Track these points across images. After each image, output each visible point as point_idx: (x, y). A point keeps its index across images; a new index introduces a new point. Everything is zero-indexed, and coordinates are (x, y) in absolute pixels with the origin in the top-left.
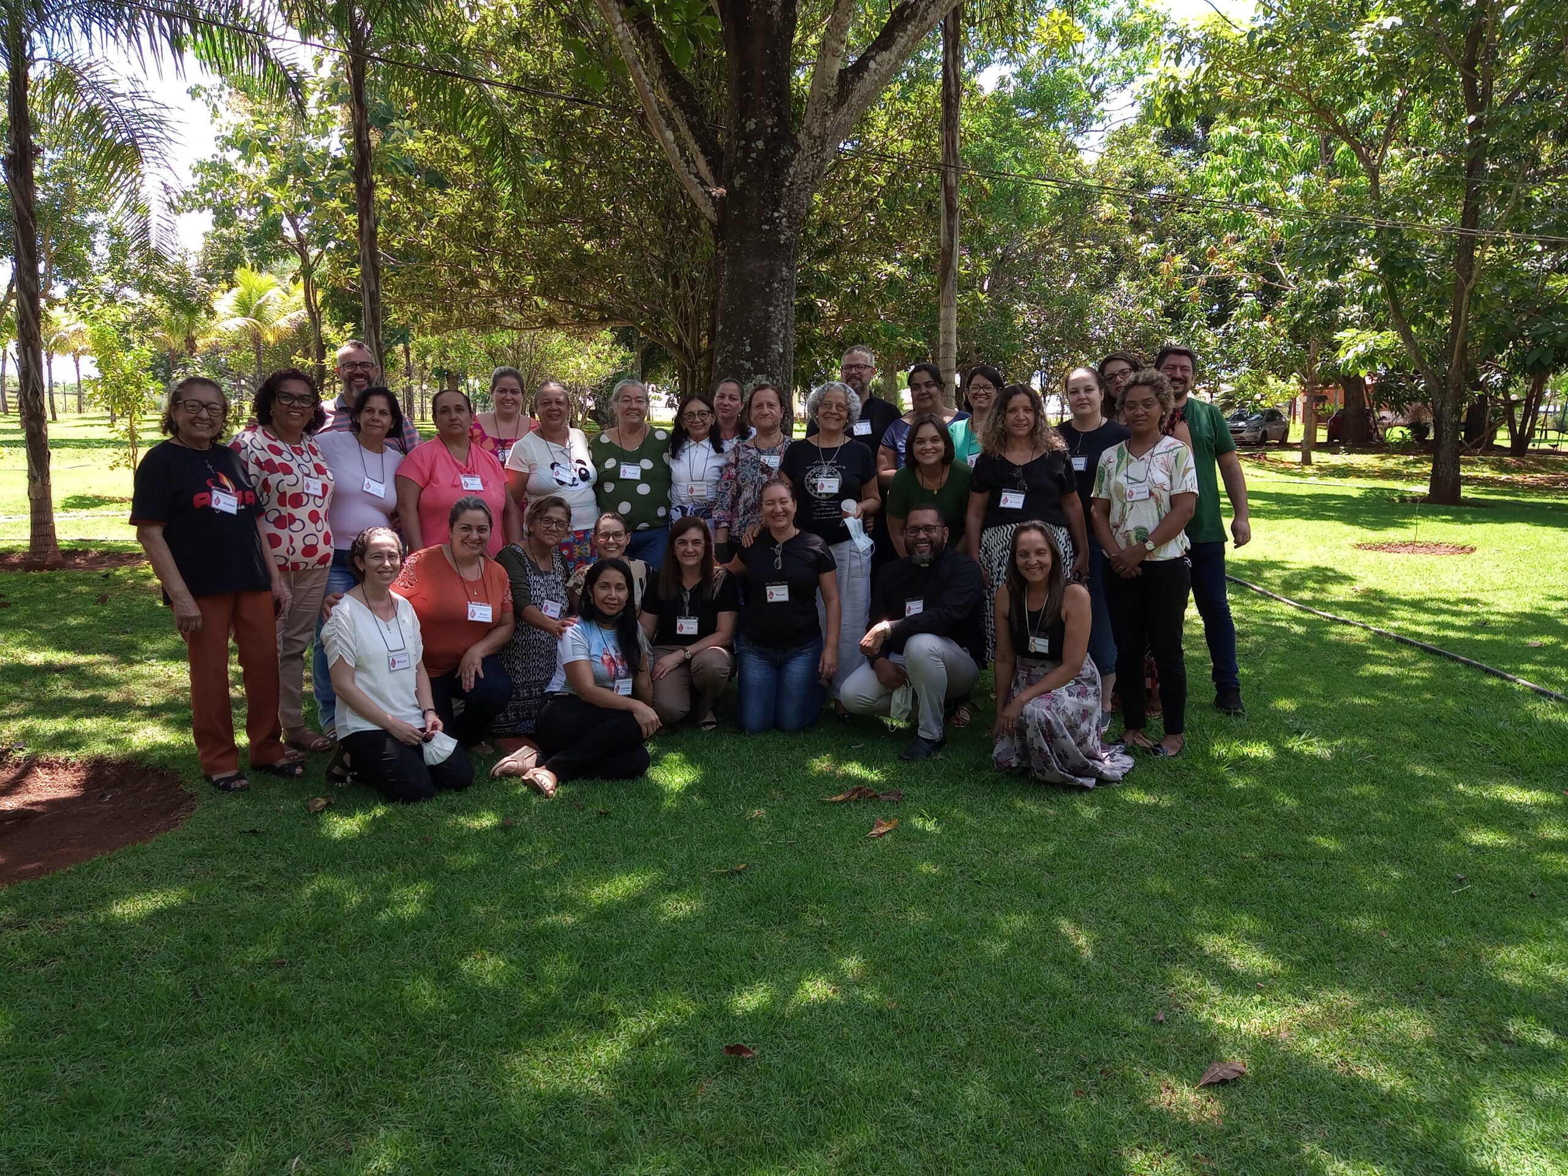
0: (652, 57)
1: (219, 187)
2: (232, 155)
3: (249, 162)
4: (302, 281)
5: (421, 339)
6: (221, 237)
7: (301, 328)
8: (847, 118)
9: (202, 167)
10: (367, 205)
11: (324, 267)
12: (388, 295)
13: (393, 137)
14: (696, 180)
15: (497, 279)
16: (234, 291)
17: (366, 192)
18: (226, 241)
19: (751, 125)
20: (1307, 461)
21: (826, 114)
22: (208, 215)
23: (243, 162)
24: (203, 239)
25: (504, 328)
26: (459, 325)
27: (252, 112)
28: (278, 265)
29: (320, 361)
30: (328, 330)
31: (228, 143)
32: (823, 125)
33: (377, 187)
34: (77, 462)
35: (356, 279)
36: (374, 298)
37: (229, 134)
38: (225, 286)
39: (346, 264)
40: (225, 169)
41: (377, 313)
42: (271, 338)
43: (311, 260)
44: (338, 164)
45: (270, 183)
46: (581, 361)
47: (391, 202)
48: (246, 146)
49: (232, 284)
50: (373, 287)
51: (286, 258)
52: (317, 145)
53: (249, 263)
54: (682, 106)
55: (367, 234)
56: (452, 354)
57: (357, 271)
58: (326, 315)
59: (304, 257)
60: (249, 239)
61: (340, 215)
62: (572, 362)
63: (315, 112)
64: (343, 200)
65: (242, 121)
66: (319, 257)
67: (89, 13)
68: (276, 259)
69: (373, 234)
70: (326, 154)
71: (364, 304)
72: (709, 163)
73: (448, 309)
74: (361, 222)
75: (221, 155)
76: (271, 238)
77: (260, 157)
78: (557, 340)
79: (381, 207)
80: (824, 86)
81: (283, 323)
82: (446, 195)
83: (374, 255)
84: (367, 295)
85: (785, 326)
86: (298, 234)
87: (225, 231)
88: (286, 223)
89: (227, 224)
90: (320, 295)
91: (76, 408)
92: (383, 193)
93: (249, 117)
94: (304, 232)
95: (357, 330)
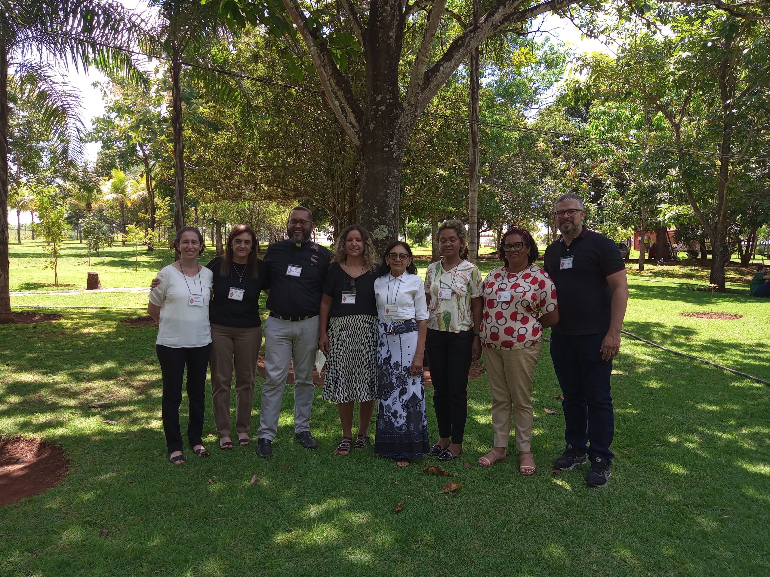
0: (327, 65)
1: (105, 130)
2: (113, 115)
3: (121, 118)
4: (145, 176)
5: (204, 205)
6: (105, 154)
7: (144, 199)
8: (429, 95)
9: (97, 120)
10: (179, 138)
11: (157, 170)
12: (189, 183)
13: (193, 107)
14: (350, 126)
15: (243, 176)
16: (111, 180)
17: (178, 131)
18: (108, 156)
19: (379, 98)
20: (641, 269)
21: (418, 93)
22: (100, 144)
23: (118, 118)
24: (97, 156)
25: (245, 199)
26: (223, 198)
27: (123, 94)
28: (133, 169)
29: (152, 215)
30: (158, 201)
31: (112, 109)
32: (416, 98)
33: (184, 130)
34: (28, 265)
35: (172, 176)
36: (181, 184)
37: (111, 105)
38: (107, 178)
39: (168, 168)
40: (109, 122)
41: (182, 192)
42: (129, 204)
43: (150, 166)
44: (165, 120)
45: (130, 128)
46: (283, 216)
47: (191, 137)
48: (119, 110)
49: (110, 177)
50: (181, 179)
51: (138, 165)
52: (154, 111)
53: (119, 167)
54: (342, 89)
55: (178, 152)
56: (219, 212)
57: (172, 171)
58: (156, 193)
59: (147, 165)
60: (120, 155)
61: (165, 143)
62: (279, 217)
63: (154, 95)
64: (167, 137)
65: (118, 98)
66: (155, 164)
67: (41, 41)
68: (133, 166)
69: (182, 152)
70: (159, 114)
71: (176, 187)
72: (356, 117)
73: (217, 191)
74: (175, 147)
75: (107, 115)
76: (131, 155)
77: (126, 116)
78: (272, 206)
79: (186, 140)
80: (417, 79)
81: (135, 197)
82: (219, 134)
83: (182, 163)
84: (177, 182)
85: (395, 200)
86: (144, 153)
87: (107, 152)
88: (138, 148)
89: (109, 148)
90: (154, 183)
91: (31, 237)
92: (187, 133)
93: (121, 96)
94: (147, 152)
95: (172, 200)
